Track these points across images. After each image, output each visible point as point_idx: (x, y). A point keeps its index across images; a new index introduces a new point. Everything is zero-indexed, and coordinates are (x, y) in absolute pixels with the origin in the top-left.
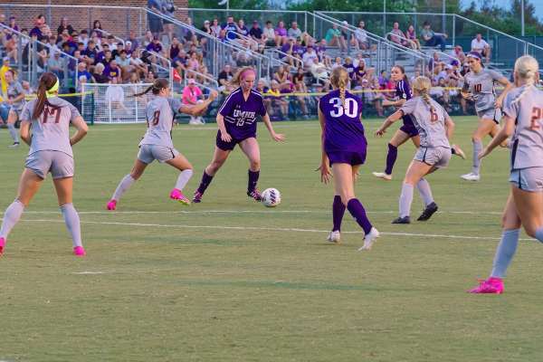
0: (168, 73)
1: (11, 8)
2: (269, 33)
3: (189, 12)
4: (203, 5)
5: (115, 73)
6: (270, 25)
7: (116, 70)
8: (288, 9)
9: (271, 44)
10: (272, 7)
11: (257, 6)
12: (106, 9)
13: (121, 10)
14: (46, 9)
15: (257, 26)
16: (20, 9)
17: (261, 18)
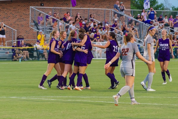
0: (122, 38)
1: (55, 9)
2: (166, 20)
3: (131, 11)
4: (136, 8)
5: (98, 37)
6: (166, 17)
7: (99, 36)
8: (173, 10)
9: (167, 25)
10: (166, 9)
11: (160, 9)
12: (95, 10)
13: (102, 10)
14: (69, 10)
15: (161, 17)
16: (58, 9)
17: (162, 14)
